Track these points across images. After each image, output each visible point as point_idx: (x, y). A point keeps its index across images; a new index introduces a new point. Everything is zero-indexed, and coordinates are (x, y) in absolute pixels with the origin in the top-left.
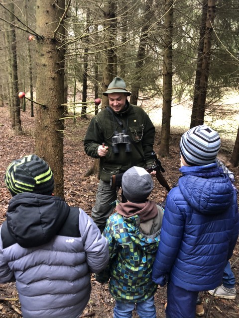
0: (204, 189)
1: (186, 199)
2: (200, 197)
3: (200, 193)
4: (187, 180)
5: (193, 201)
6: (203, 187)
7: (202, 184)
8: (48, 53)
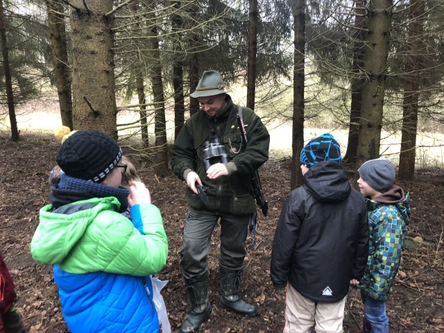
8: (99, 34)
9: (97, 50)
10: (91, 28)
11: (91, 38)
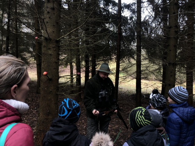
0: (189, 112)
1: (180, 117)
2: (188, 116)
3: (188, 114)
4: (179, 110)
5: (185, 118)
6: (188, 111)
7: (187, 110)
8: (53, 47)
9: (52, 54)
10: (50, 45)
11: (50, 49)
